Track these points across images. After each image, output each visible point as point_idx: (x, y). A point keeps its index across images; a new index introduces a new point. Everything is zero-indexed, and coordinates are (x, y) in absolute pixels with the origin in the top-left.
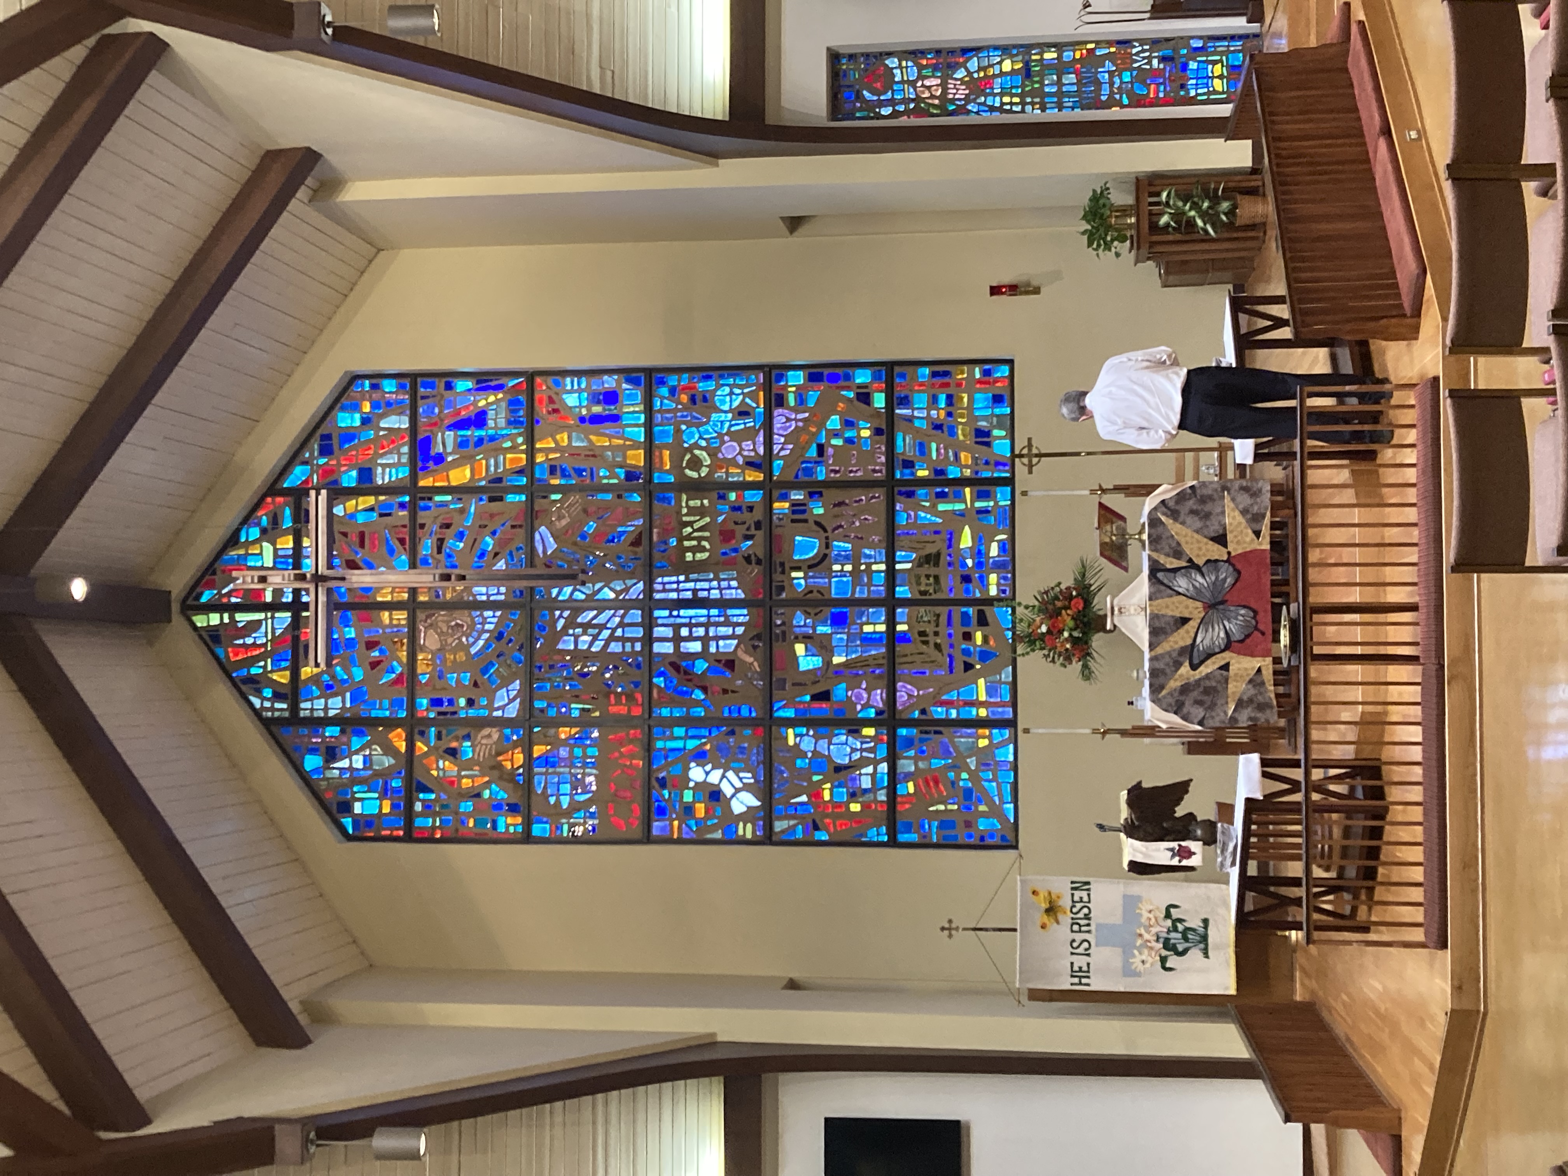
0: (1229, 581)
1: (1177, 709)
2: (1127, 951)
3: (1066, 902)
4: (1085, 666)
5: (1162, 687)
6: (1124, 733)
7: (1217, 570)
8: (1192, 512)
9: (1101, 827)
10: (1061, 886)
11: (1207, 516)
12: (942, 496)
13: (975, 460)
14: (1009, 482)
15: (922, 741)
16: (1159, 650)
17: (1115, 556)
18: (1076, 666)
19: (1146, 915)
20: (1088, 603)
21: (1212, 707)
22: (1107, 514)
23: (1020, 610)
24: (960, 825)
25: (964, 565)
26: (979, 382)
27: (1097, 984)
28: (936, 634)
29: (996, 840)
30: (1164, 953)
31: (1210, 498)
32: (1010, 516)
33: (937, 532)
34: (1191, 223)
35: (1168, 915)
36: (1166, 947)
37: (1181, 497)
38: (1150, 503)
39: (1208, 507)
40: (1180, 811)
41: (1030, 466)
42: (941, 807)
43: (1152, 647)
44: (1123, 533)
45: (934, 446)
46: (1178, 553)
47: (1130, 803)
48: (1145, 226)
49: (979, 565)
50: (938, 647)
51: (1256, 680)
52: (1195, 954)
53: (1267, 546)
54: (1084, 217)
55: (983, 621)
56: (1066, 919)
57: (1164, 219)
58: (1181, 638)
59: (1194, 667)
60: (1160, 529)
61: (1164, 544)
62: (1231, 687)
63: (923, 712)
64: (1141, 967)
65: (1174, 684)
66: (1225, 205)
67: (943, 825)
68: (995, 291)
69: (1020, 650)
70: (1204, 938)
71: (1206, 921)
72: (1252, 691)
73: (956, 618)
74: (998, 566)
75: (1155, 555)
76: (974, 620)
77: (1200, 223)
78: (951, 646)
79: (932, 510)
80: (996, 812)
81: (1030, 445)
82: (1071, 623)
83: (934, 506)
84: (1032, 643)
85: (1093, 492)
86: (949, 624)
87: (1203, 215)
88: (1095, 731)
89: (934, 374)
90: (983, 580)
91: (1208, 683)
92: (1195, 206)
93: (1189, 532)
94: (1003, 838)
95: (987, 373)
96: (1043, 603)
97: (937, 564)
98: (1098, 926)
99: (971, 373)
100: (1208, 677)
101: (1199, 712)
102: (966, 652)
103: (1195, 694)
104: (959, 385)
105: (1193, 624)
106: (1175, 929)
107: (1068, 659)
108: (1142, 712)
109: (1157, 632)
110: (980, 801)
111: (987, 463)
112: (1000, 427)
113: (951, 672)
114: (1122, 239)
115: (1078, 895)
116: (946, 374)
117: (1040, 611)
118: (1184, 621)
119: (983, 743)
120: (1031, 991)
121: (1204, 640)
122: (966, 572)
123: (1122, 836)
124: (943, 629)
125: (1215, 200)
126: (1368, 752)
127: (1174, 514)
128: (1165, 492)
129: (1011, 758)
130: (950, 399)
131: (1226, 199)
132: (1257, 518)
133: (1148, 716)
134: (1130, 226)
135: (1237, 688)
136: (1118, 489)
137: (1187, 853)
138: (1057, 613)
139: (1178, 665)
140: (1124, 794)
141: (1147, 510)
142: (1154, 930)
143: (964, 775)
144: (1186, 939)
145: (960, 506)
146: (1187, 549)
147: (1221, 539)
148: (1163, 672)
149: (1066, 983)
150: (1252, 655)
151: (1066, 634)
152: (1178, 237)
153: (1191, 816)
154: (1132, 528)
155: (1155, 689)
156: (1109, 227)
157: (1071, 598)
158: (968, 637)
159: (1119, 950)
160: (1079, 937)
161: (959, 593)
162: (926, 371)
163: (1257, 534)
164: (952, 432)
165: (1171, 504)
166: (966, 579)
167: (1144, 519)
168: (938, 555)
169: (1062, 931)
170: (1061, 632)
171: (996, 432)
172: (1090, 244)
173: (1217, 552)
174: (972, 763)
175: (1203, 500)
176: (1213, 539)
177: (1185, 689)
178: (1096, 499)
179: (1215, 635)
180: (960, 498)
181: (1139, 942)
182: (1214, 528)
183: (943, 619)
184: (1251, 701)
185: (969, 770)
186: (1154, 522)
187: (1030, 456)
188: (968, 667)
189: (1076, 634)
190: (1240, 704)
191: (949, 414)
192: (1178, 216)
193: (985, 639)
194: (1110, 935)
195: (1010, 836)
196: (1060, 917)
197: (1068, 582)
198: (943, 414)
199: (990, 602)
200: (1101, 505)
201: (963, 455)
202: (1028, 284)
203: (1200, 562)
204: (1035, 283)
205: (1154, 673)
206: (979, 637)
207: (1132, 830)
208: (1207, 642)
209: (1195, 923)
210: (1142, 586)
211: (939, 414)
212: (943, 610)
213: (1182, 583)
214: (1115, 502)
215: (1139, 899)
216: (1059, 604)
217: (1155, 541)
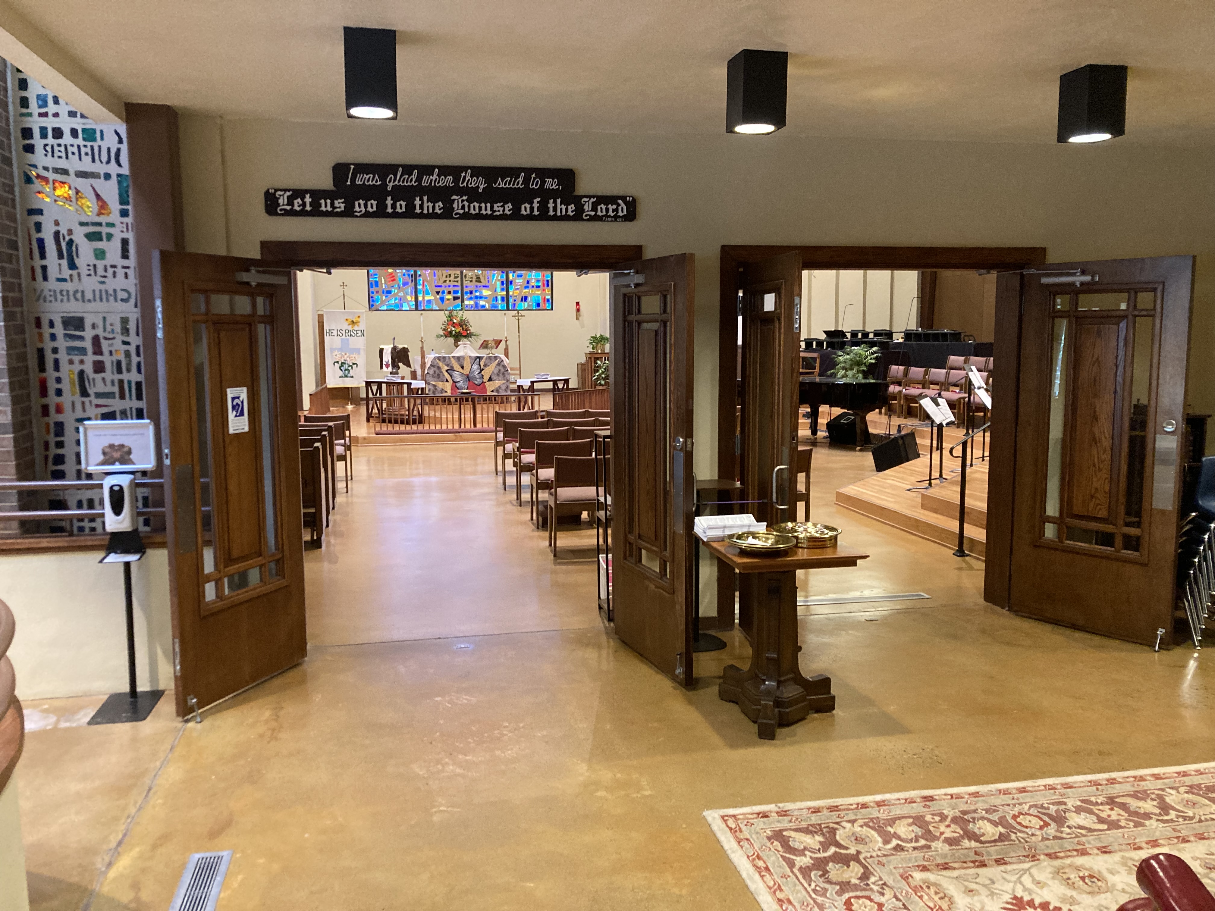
0: (476, 382)
1: (432, 365)
2: (340, 350)
3: (356, 328)
4: (442, 336)
5: (439, 360)
6: (422, 348)
7: (480, 378)
8: (500, 371)
9: (394, 339)
10: (362, 326)
11: (498, 375)
12: (503, 283)
13: (516, 296)
14: (508, 309)
15: (409, 275)
16: (452, 359)
17: (484, 345)
18: (442, 333)
19: (353, 356)
20: (465, 337)
21: (433, 376)
22: (498, 343)
23: (461, 312)
24: (377, 289)
25: (476, 291)
26: (545, 298)
27: (327, 338)
28: (450, 281)
29: (371, 303)
30: (340, 363)
31: (504, 376)
32: (494, 308)
33: (488, 281)
34: (598, 371)
35: (354, 364)
36: (342, 363)
37: (504, 367)
38: (503, 357)
39: (501, 375)
40: (400, 364)
41: (515, 316)
42: (383, 282)
43: (453, 357)
44: (492, 348)
45: (521, 281)
46: (485, 365)
47: (404, 348)
48: (596, 356)
49: (476, 297)
50: (445, 281)
51: (442, 391)
52: (341, 373)
53: (488, 394)
54: (601, 335)
55: (455, 298)
56: (350, 328)
57: (599, 362)
58: (456, 366)
59: (447, 371)
60: (493, 360)
61: (489, 361)
62: (441, 383)
63: (420, 275)
64: (334, 354)
65: (441, 364)
66: (603, 382)
67: (377, 283)
68: (578, 303)
69: (446, 312)
70: (346, 376)
71: (352, 377)
72: (439, 390)
73: (456, 289)
74: (476, 304)
75: (484, 358)
76: (456, 295)
77: (597, 374)
78: (445, 287)
79: (497, 280)
80: (383, 303)
81: (521, 316)
82: (457, 331)
83: (499, 280)
84: (450, 317)
85: (506, 338)
86: (454, 286)
87: (600, 375)
88: (422, 338)
89: (548, 281)
90: (471, 299)
91: (441, 375)
92: (603, 372)
93: (493, 369)
94: (373, 305)
95: (548, 300)
96: (464, 321)
97: (476, 281)
98: (348, 340)
99: (548, 295)
100: (444, 375)
101: (431, 372)
102: (443, 292)
103: (437, 371)
104: (544, 290)
105: (461, 370)
106: (349, 366)
107: (444, 330)
108: (430, 354)
109: (458, 359)
110: (386, 296)
111: (515, 301)
112: (528, 305)
113: (436, 286)
114: (593, 348)
115: (359, 332)
116: (548, 285)
117: (461, 320)
118: (463, 368)
119: (409, 298)
120: (322, 315)
121: (456, 374)
122: (474, 292)
123: (392, 346)
124: (452, 284)
125: (604, 379)
126: (427, 420)
127: (498, 364)
128: (506, 361)
129: (403, 309)
130: (538, 287)
131: (605, 382)
132: (498, 391)
133: (428, 356)
134: (597, 351)
135: (440, 385)
136: (507, 346)
137: (387, 366)
138: (461, 326)
139: (448, 365)
140: (406, 346)
141: (500, 355)
142: (348, 359)
143: (396, 291)
144: (346, 370)
145: (499, 290)
146: (487, 368)
147: (490, 380)
148: (445, 361)
149: (326, 327)
150: (452, 389)
151: (453, 329)
152: (593, 367)
153: (399, 368)
154: (494, 351)
155: (439, 358)
156: (597, 344)
157: (467, 330)
158: (449, 293)
159: (340, 346)
160: (344, 332)
161: (465, 290)
162: (549, 278)
163: (492, 391)
164: (526, 287)
165: (502, 363)
166: (471, 293)
167: (496, 355)
168: (480, 282)
169: (345, 326)
170: (454, 327)
171: (526, 304)
172: (592, 337)
173: (486, 379)
174: (401, 294)
175: (503, 374)
176: (490, 377)
177: (439, 368)
178: (504, 339)
179: (457, 377)
180: (502, 289)
181: (343, 354)
182: (493, 377)
183: (456, 284)
184: (436, 389)
185: (398, 292)
186: (496, 358)
187: (518, 316)
188: (438, 293)
189: (454, 333)
190: (434, 386)
191: (533, 287)
192: (600, 367)
193: (448, 300)
194: (345, 343)
195: (374, 308)
196: (351, 326)
197: (472, 330)
198: (533, 284)
199: (463, 301)
200: (501, 341)
201: (518, 291)
202: (580, 316)
203: (483, 373)
204: (580, 318)
205: (444, 358)
206: (450, 297)
207: (394, 348)
208: (455, 375)
209: (351, 374)
210: (475, 354)
211: (533, 282)
212: (459, 284)
213: (475, 367)
214: (502, 345)
215: (359, 354)
216: (464, 326)
217: (490, 358)
